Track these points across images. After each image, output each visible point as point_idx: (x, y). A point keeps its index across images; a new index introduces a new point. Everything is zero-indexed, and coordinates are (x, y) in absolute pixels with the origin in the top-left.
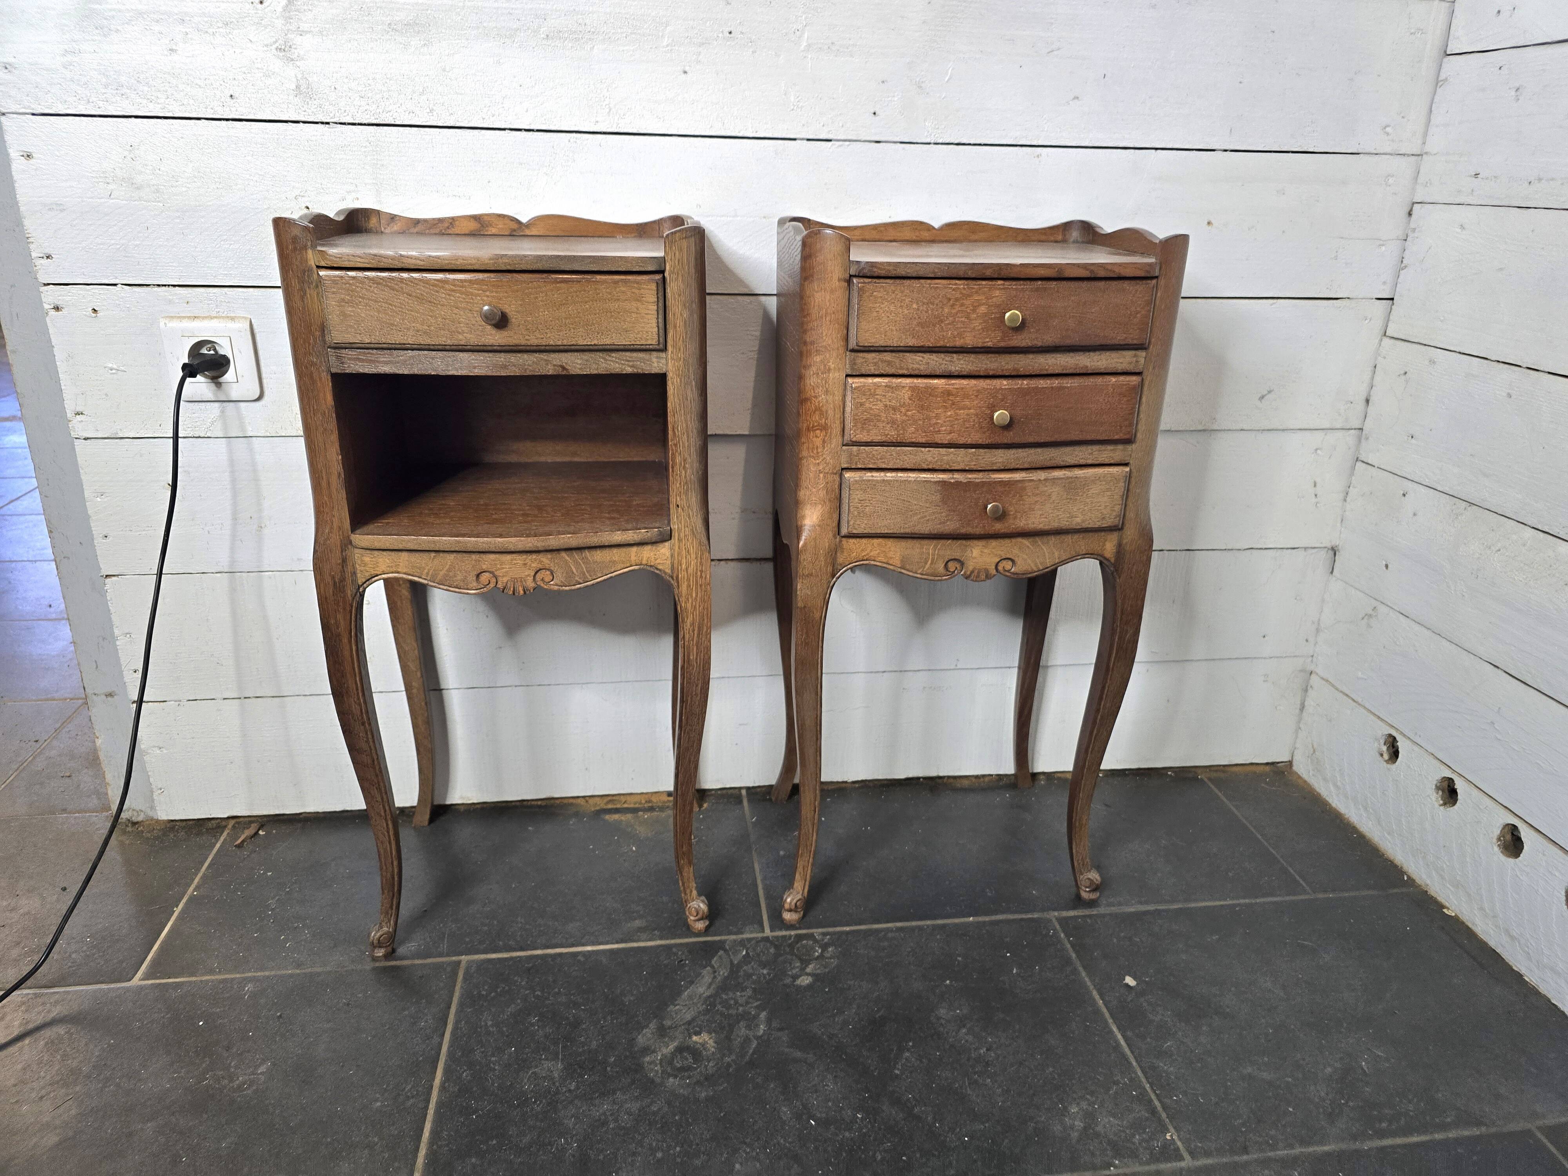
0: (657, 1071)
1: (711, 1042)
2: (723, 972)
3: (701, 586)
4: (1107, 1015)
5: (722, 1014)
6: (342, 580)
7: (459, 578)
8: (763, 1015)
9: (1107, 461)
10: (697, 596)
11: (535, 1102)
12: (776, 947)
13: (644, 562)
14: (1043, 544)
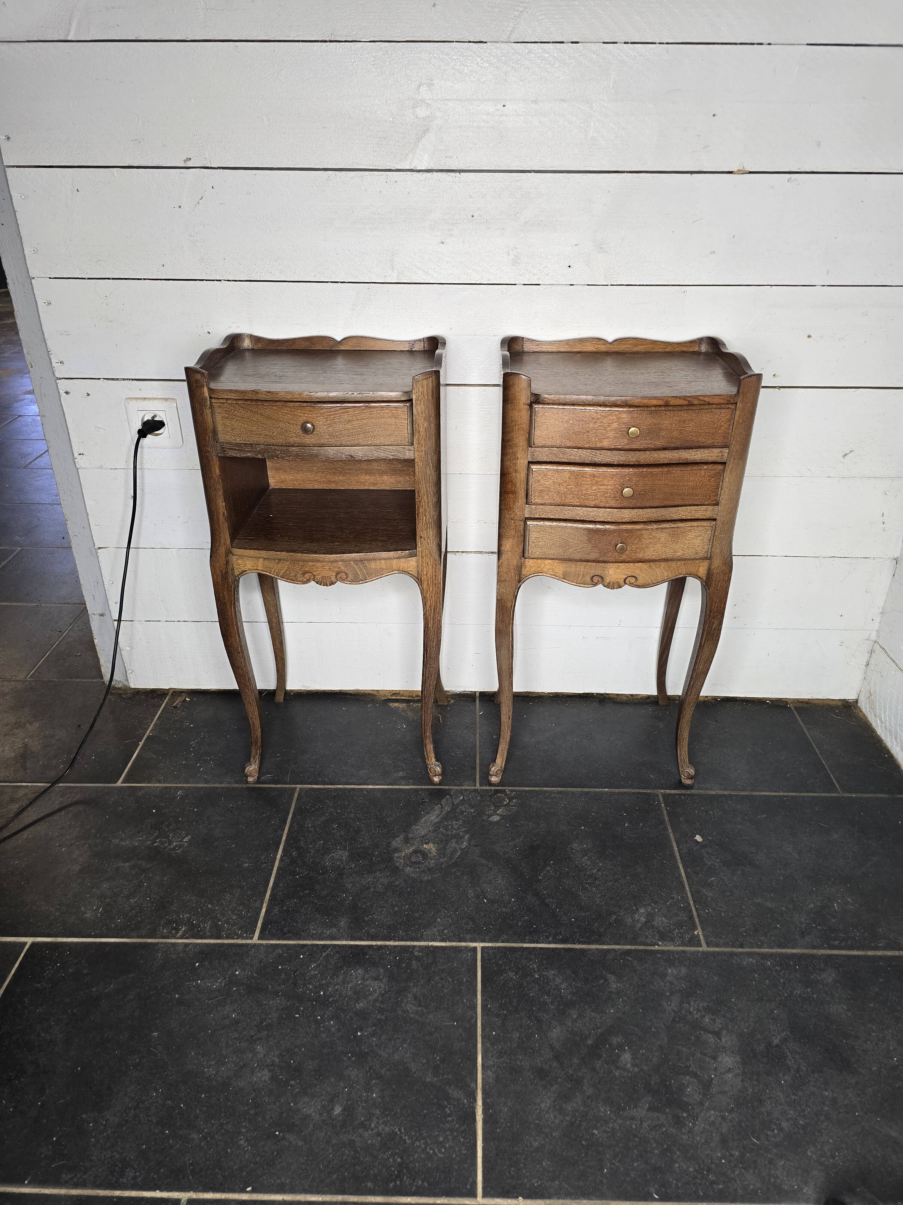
0: (401, 862)
1: (434, 849)
2: (447, 809)
3: (435, 584)
4: (678, 857)
5: (443, 833)
6: (227, 573)
7: (292, 575)
8: (467, 837)
9: (701, 517)
10: (433, 590)
11: (332, 872)
12: (481, 796)
13: (401, 569)
14: (656, 567)
